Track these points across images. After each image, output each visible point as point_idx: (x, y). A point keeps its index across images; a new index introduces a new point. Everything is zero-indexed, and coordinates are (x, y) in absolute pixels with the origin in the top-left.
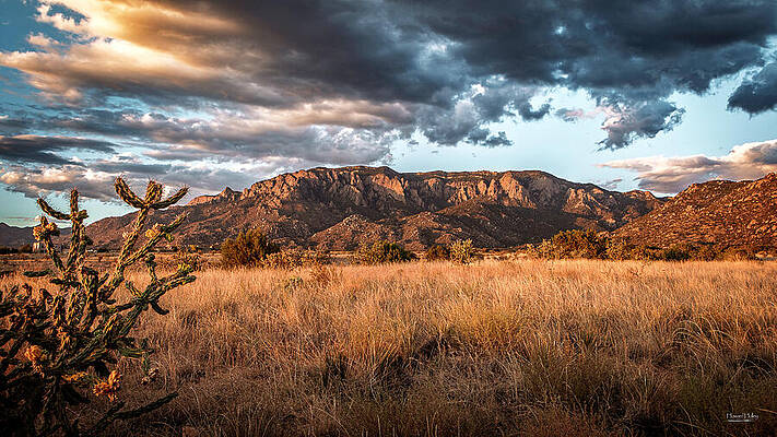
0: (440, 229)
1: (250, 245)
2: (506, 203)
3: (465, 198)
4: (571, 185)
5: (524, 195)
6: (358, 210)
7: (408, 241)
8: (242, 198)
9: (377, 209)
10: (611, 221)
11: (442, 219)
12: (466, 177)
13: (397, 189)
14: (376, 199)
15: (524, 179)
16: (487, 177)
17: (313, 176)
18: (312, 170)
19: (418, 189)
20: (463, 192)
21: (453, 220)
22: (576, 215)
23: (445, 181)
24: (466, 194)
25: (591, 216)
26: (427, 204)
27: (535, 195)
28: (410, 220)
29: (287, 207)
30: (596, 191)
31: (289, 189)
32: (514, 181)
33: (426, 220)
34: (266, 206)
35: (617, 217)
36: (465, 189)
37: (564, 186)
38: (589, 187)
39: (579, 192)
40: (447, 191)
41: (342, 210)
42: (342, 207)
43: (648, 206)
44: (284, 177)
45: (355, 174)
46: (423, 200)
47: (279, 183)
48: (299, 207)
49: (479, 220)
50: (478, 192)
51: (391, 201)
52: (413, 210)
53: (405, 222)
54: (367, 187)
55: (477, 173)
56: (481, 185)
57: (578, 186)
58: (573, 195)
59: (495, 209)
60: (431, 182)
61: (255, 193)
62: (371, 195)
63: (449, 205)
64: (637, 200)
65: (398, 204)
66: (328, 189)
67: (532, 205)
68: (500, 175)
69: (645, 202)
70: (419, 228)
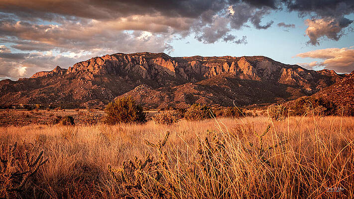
0: (199, 94)
1: (126, 107)
2: (242, 77)
3: (215, 74)
4: (284, 66)
5: (253, 72)
6: (144, 81)
7: (178, 102)
8: (68, 73)
9: (157, 81)
10: (309, 89)
11: (200, 88)
12: (216, 60)
13: (170, 67)
14: (156, 75)
15: (254, 61)
16: (229, 60)
17: (115, 59)
18: (114, 55)
19: (184, 67)
20: (213, 70)
21: (208, 88)
22: (287, 85)
23: (202, 63)
24: (216, 71)
25: (297, 86)
26: (190, 78)
27: (260, 72)
28: (179, 88)
29: (98, 79)
30: (300, 70)
31: (99, 67)
32: (247, 63)
33: (190, 88)
34: (84, 79)
35: (313, 87)
36: (215, 68)
37: (279, 66)
38: (295, 68)
39: (289, 70)
40: (203, 69)
41: (134, 81)
42: (134, 80)
43: (332, 80)
44: (95, 59)
45: (143, 58)
46: (188, 75)
47: (92, 63)
48: (106, 79)
49: (224, 88)
50: (223, 70)
51: (166, 75)
52: (180, 82)
53: (176, 90)
54: (151, 67)
55: (223, 58)
56: (226, 65)
57: (288, 67)
58: (285, 72)
59: (234, 81)
60: (193, 63)
61: (76, 70)
62: (153, 71)
63: (204, 79)
64: (325, 76)
65: (171, 78)
66: (124, 68)
67: (258, 79)
68: (238, 59)
69: (331, 77)
70: (185, 94)
